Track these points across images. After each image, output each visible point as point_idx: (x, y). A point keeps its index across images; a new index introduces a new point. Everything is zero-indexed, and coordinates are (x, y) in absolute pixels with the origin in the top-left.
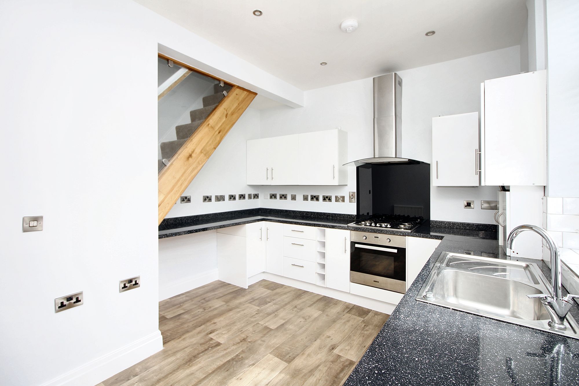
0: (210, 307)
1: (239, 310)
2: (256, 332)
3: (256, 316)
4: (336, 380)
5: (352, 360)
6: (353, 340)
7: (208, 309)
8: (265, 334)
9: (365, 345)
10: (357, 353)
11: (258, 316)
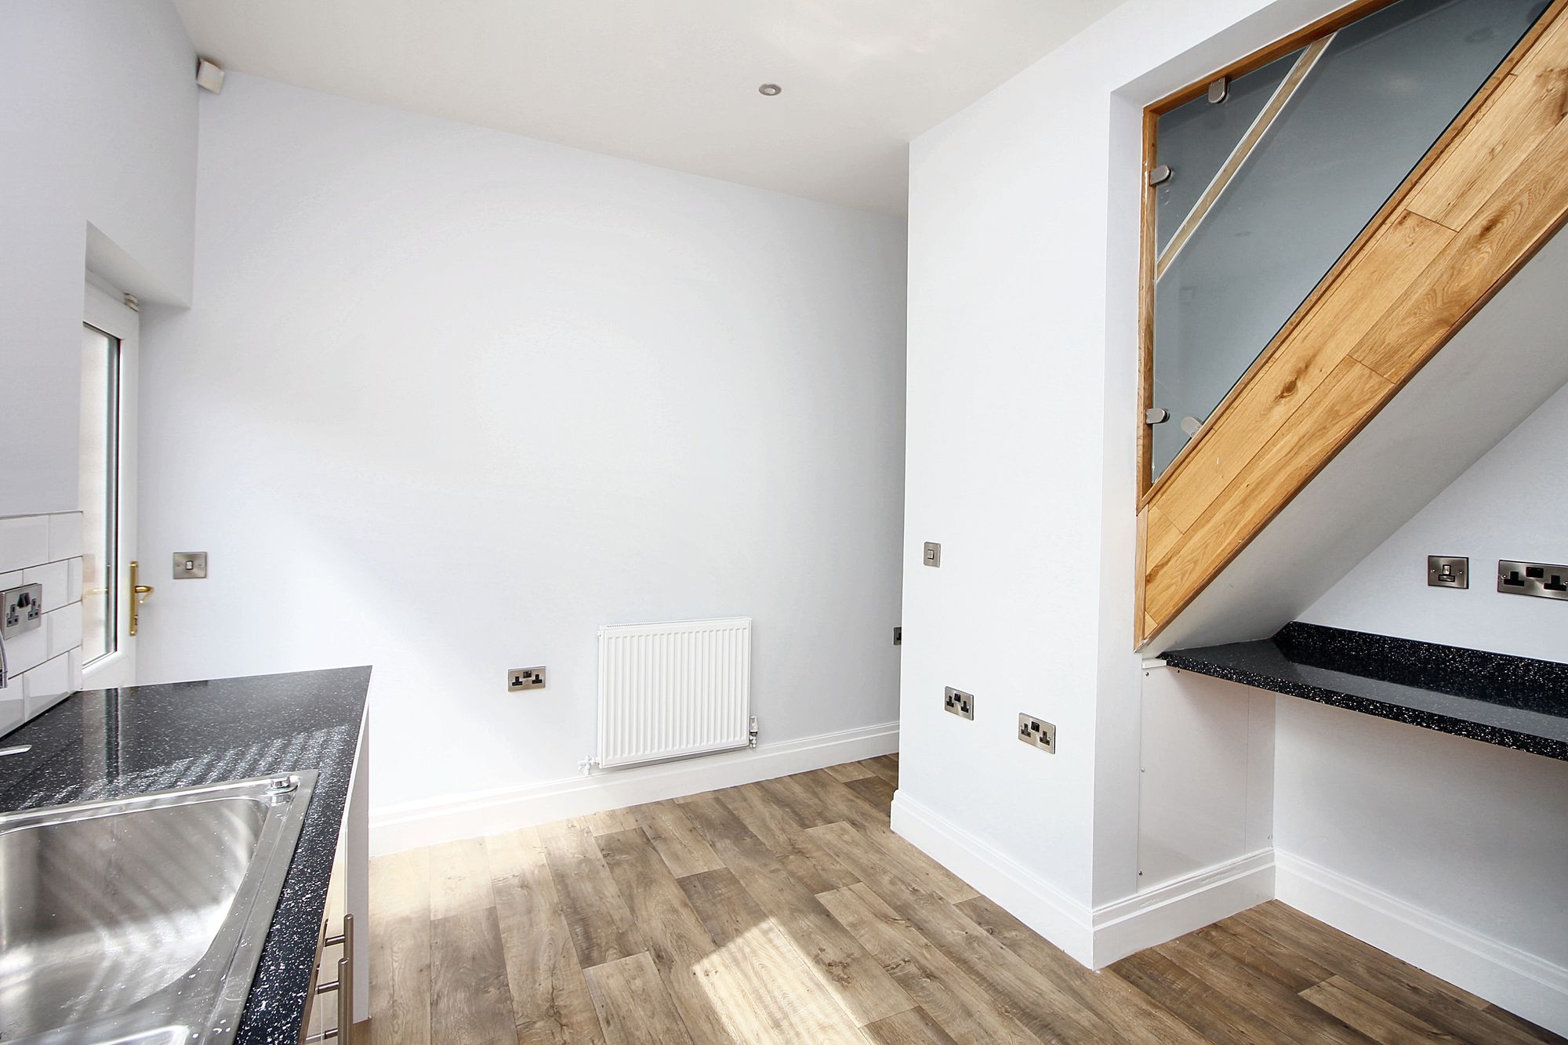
4: (578, 917)
5: (594, 967)
6: (653, 1014)
9: (612, 1025)
10: (603, 991)
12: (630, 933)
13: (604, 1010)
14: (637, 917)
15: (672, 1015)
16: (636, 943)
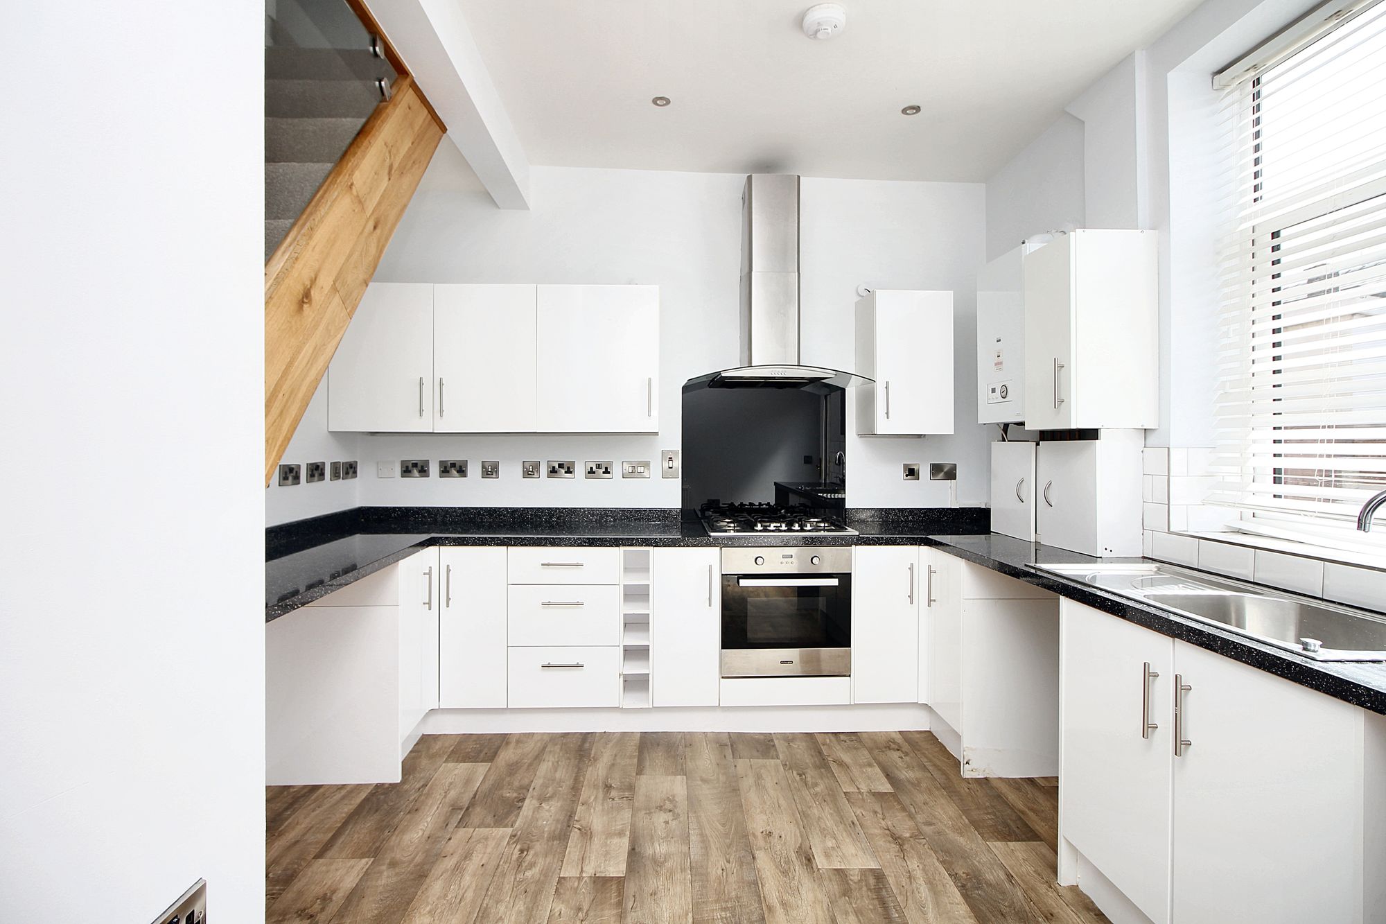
0: (325, 899)
1: (449, 863)
2: (585, 908)
3: (529, 858)
5: (871, 866)
7: (323, 910)
8: (620, 904)
10: (859, 845)
11: (536, 855)
12: (837, 896)
13: (857, 831)
14: (828, 909)
15: (804, 815)
16: (831, 880)
